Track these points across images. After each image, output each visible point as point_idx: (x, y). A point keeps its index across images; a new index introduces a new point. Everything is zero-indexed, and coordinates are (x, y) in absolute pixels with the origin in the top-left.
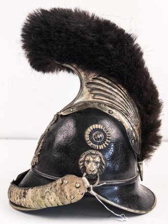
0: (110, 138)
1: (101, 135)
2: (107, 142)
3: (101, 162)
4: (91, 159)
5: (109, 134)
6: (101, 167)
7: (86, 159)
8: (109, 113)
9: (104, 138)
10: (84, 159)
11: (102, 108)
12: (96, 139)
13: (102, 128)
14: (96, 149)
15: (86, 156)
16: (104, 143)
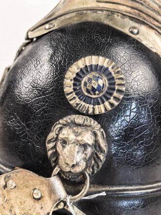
0: (124, 89)
1: (101, 82)
2: (115, 98)
3: (96, 145)
4: (72, 137)
5: (121, 79)
6: (95, 156)
7: (61, 136)
8: (132, 32)
9: (109, 88)
10: (57, 135)
11: (115, 22)
12: (88, 91)
13: (105, 65)
14: (87, 115)
15: (61, 129)
16: (108, 99)
